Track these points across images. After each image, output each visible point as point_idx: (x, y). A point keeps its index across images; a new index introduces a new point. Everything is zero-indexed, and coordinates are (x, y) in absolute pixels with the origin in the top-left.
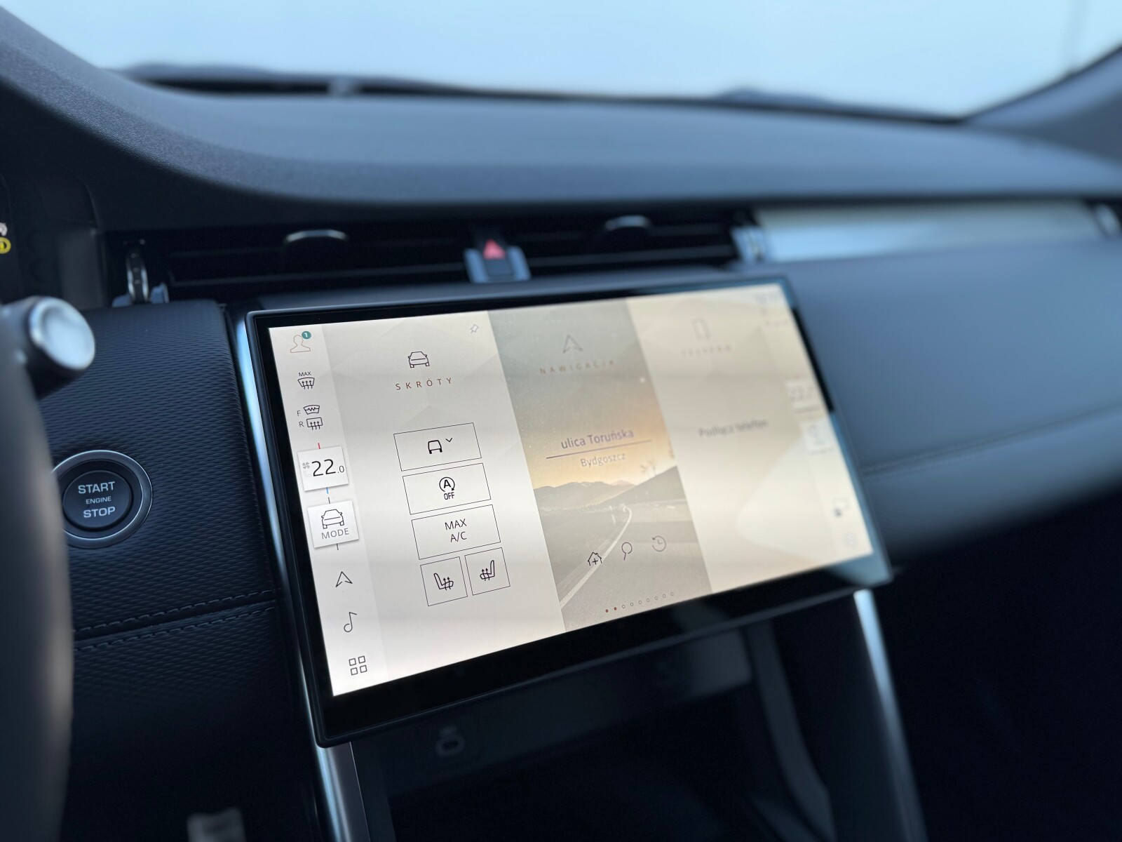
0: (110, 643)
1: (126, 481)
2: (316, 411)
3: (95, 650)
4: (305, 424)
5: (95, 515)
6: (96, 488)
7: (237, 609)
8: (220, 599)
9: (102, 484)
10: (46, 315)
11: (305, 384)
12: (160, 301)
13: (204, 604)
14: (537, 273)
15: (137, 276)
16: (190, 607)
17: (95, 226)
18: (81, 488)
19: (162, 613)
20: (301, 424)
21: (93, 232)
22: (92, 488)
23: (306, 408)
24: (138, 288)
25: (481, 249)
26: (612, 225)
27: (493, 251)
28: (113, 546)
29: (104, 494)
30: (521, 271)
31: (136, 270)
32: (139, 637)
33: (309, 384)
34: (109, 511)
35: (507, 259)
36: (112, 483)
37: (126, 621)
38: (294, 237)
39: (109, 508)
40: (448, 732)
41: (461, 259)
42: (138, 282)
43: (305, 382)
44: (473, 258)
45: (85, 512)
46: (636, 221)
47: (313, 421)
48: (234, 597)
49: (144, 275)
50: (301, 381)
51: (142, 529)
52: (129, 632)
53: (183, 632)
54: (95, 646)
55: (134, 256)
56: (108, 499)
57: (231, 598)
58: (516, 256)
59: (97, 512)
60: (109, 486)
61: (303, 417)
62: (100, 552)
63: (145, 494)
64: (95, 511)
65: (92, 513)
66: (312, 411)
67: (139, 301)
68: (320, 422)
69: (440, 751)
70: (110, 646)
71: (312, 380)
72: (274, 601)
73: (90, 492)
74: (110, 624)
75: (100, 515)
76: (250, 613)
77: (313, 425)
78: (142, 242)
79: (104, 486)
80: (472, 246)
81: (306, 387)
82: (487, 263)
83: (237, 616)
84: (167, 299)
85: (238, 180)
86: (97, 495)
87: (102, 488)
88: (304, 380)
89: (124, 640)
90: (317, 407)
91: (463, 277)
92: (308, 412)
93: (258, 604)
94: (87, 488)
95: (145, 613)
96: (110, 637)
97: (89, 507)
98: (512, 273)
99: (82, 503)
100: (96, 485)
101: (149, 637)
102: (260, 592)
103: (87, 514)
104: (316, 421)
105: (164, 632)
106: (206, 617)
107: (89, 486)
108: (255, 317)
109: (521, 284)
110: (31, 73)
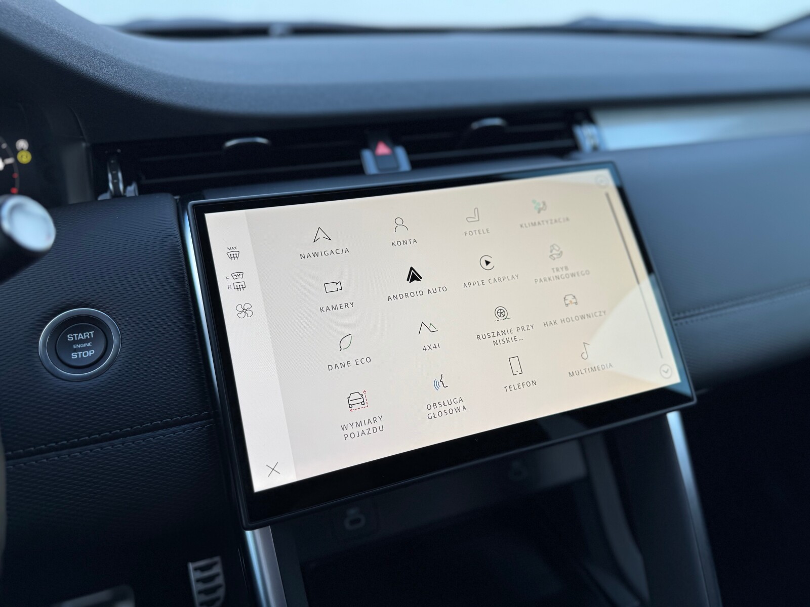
0: (91, 451)
1: (102, 330)
2: (241, 276)
3: (80, 456)
4: (232, 287)
5: (80, 357)
6: (81, 337)
7: (184, 426)
8: (172, 419)
9: (85, 334)
10: (14, 209)
11: (232, 256)
12: (132, 194)
13: (159, 422)
14: (416, 165)
15: (115, 177)
16: (149, 424)
17: (84, 140)
18: (70, 336)
19: (129, 429)
20: (229, 287)
21: (84, 145)
22: (77, 336)
23: (233, 275)
24: (116, 186)
25: (373, 149)
26: (475, 125)
27: (383, 149)
28: (93, 380)
29: (86, 341)
30: (405, 165)
31: (114, 172)
32: (113, 446)
33: (235, 256)
34: (90, 353)
35: (394, 155)
36: (92, 332)
37: (102, 435)
38: (230, 144)
39: (90, 351)
40: (353, 512)
41: (359, 157)
42: (115, 181)
43: (232, 254)
44: (367, 155)
45: (72, 355)
46: (497, 122)
47: (238, 284)
48: (182, 417)
49: (120, 175)
50: (229, 254)
51: (112, 368)
52: (105, 443)
53: (144, 443)
54: (80, 453)
55: (112, 162)
56: (89, 344)
57: (179, 418)
58: (401, 152)
59: (82, 354)
60: (90, 335)
61: (231, 281)
62: (83, 384)
63: (116, 341)
64: (80, 353)
65: (78, 355)
66: (238, 277)
67: (117, 195)
68: (243, 285)
69: (347, 525)
70: (91, 454)
71: (237, 253)
72: (211, 420)
73: (76, 339)
74: (91, 437)
75: (84, 356)
76: (194, 429)
77: (238, 287)
78: (119, 151)
79: (86, 335)
80: (366, 146)
81: (233, 258)
82: (378, 158)
83: (184, 431)
84: (137, 194)
85: (186, 102)
86: (81, 341)
87: (85, 336)
88: (232, 253)
89: (102, 448)
90: (241, 274)
91: (359, 170)
92: (235, 277)
93: (199, 422)
94: (74, 337)
95: (117, 428)
96: (92, 446)
97: (76, 350)
98: (398, 167)
99: (70, 347)
100: (80, 334)
101: (119, 447)
102: (201, 413)
103: (74, 356)
104: (241, 284)
105: (131, 443)
106: (161, 432)
107: (76, 335)
108: (194, 206)
109: (405, 173)
110: (24, 25)
